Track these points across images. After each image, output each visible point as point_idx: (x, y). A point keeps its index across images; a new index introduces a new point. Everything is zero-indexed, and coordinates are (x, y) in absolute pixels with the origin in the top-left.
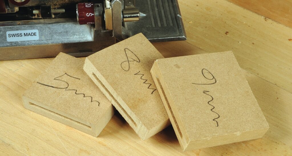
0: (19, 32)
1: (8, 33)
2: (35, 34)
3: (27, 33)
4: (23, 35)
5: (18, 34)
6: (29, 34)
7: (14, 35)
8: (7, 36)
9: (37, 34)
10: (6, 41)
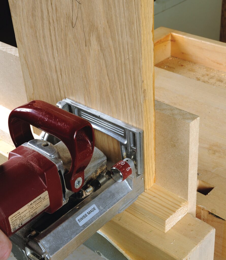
0: (83, 214)
1: (77, 219)
2: (94, 209)
3: (89, 212)
4: (87, 214)
5: (84, 216)
6: (91, 211)
7: (82, 219)
8: (78, 222)
9: (96, 208)
10: (79, 226)
